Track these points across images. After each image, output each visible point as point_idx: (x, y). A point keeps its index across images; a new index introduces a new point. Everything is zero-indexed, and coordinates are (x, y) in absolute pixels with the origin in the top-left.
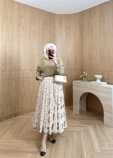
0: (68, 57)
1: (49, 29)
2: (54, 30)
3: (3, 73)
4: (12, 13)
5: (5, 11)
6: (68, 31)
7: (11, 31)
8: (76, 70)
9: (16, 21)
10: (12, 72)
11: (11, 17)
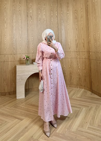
0: (76, 40)
1: (57, 15)
2: (62, 15)
3: (15, 56)
4: (20, 7)
5: (15, 6)
6: (76, 14)
7: (20, 22)
8: (84, 53)
9: (24, 12)
10: (23, 55)
11: (20, 10)
